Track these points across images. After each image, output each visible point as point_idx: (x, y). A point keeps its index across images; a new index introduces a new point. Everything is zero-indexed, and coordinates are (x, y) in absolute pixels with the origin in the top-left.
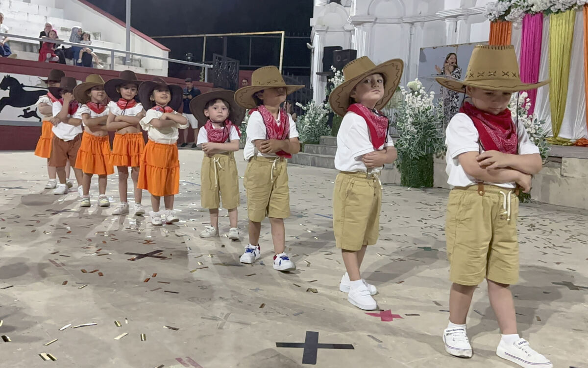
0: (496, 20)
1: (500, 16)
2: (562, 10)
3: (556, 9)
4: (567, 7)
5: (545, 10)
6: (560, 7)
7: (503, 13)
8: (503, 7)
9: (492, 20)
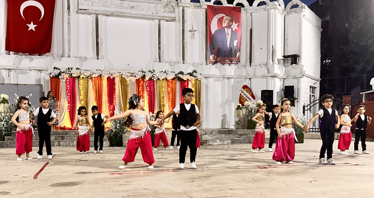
4: (86, 77)
5: (77, 77)
7: (57, 75)
8: (57, 72)
9: (52, 77)
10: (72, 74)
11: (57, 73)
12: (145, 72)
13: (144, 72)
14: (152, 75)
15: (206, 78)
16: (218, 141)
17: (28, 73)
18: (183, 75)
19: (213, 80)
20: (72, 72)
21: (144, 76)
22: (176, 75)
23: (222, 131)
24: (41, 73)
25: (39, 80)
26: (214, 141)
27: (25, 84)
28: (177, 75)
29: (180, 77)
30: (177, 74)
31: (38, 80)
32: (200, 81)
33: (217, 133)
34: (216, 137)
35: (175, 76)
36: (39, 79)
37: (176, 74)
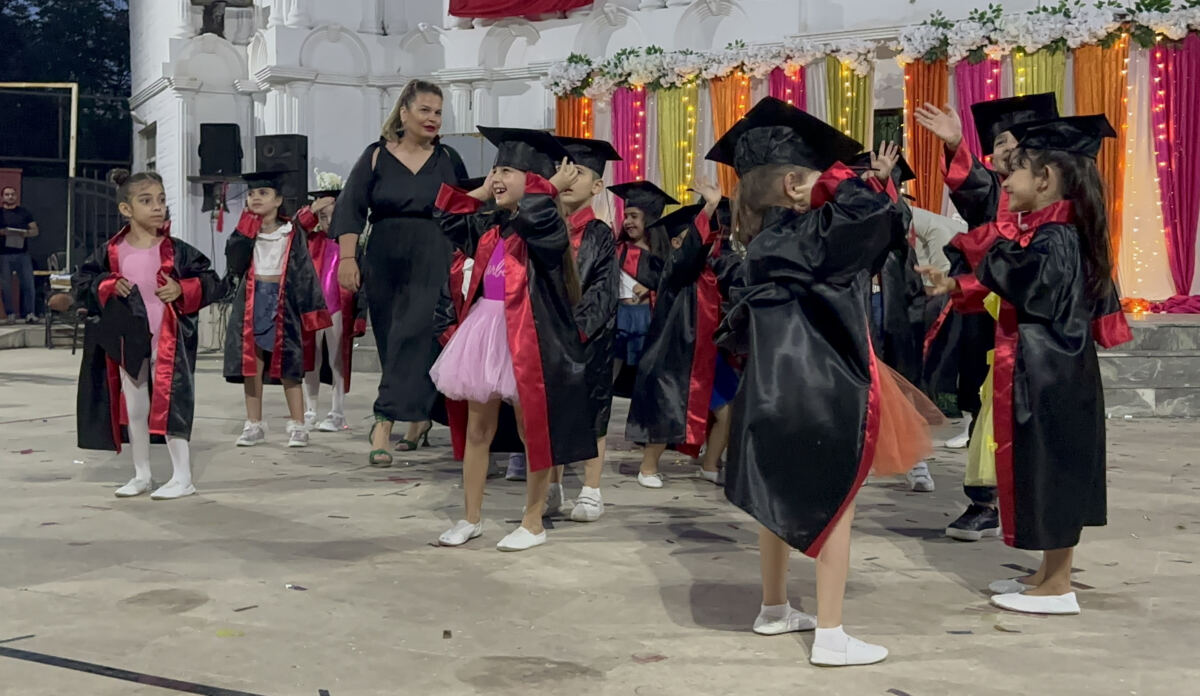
0: (565, 94)
1: (573, 89)
2: (678, 84)
3: (667, 83)
4: (685, 80)
5: (650, 83)
6: (675, 79)
7: (579, 84)
8: (577, 73)
9: (560, 94)
10: (629, 75)
11: (577, 78)
12: (952, 25)
13: (945, 25)
14: (983, 33)
17: (529, 87)
18: (1167, 11)
20: (627, 70)
21: (945, 42)
22: (1123, 16)
28: (1128, 18)
29: (1145, 24)
30: (1129, 10)
35: (1117, 25)
37: (1123, 10)
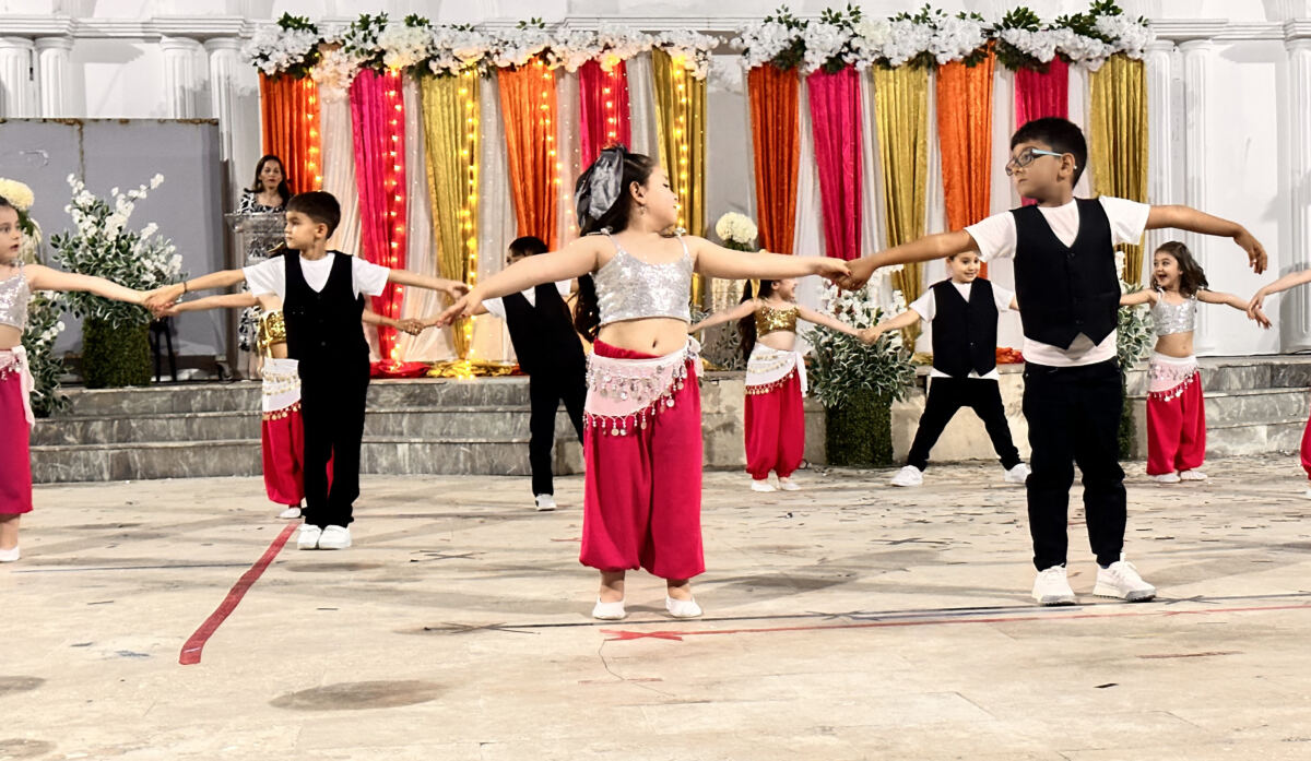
0: (277, 71)
1: (292, 66)
2: (455, 71)
3: (438, 67)
4: (464, 65)
6: (451, 64)
7: (300, 60)
9: (270, 71)
10: (383, 52)
11: (298, 51)
12: (805, 25)
13: (796, 24)
14: (843, 38)
15: (1178, 42)
16: (1262, 430)
18: (1035, 30)
19: (1225, 55)
21: (800, 45)
22: (990, 32)
23: (1283, 366)
24: (210, 51)
25: (201, 94)
26: (1237, 434)
27: (125, 122)
28: (996, 35)
29: (1012, 42)
30: (999, 28)
31: (195, 94)
32: (1141, 63)
33: (1251, 385)
34: (1249, 407)
36: (199, 88)
